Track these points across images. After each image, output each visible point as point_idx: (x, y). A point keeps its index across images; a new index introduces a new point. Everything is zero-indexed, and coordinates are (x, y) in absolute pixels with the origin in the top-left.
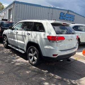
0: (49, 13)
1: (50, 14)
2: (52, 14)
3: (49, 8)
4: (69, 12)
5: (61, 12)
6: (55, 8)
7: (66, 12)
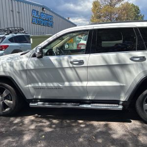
0: (12, 11)
2: (19, 13)
5: (33, 10)
7: (40, 10)
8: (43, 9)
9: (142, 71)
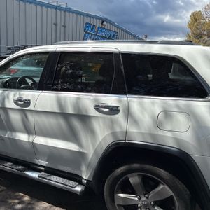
0: (56, 24)
1: (58, 27)
2: (65, 27)
3: (56, 8)
4: (105, 23)
5: (87, 23)
6: (70, 9)
7: (98, 23)
8: (103, 22)
9: (110, 132)
